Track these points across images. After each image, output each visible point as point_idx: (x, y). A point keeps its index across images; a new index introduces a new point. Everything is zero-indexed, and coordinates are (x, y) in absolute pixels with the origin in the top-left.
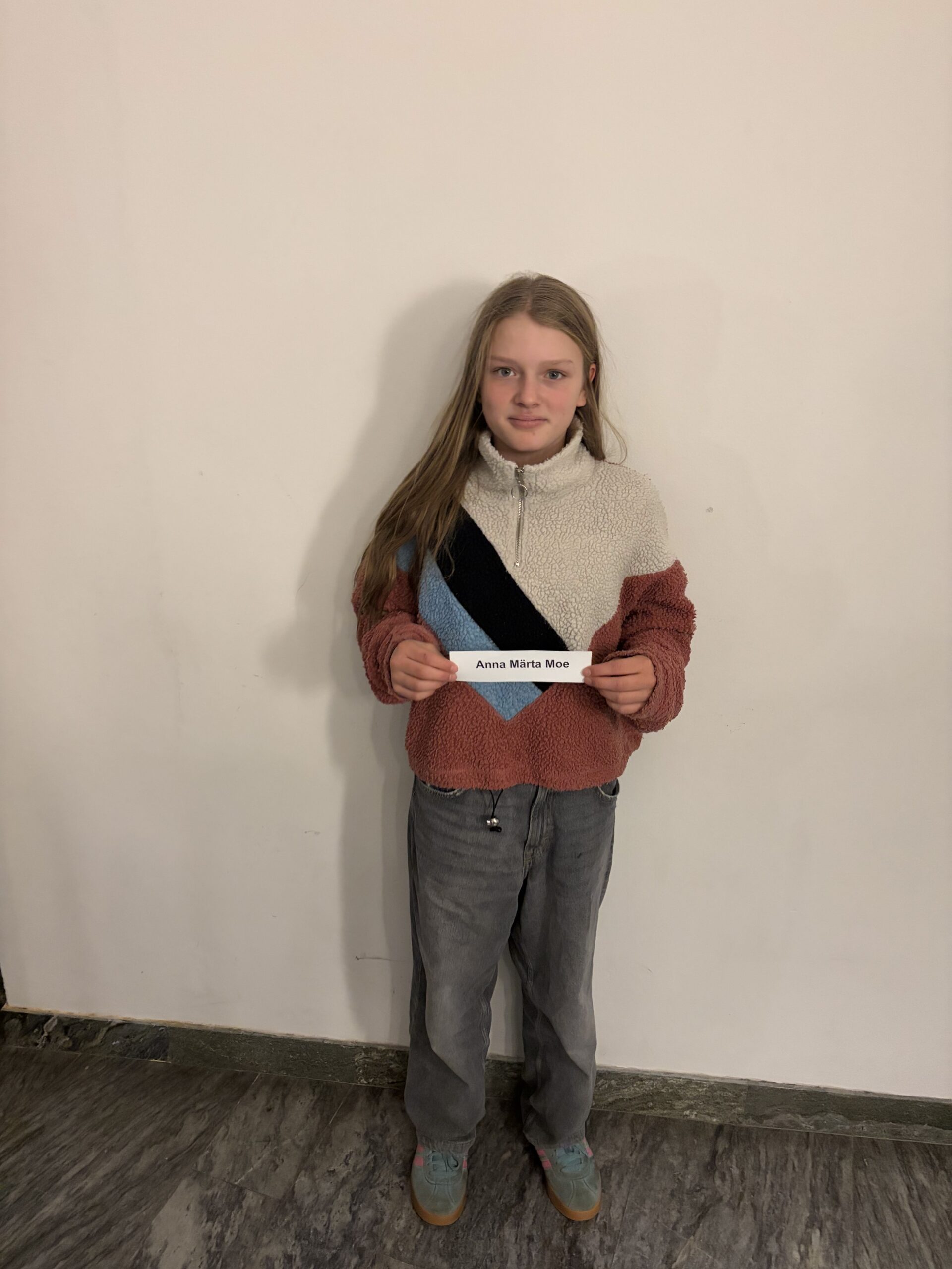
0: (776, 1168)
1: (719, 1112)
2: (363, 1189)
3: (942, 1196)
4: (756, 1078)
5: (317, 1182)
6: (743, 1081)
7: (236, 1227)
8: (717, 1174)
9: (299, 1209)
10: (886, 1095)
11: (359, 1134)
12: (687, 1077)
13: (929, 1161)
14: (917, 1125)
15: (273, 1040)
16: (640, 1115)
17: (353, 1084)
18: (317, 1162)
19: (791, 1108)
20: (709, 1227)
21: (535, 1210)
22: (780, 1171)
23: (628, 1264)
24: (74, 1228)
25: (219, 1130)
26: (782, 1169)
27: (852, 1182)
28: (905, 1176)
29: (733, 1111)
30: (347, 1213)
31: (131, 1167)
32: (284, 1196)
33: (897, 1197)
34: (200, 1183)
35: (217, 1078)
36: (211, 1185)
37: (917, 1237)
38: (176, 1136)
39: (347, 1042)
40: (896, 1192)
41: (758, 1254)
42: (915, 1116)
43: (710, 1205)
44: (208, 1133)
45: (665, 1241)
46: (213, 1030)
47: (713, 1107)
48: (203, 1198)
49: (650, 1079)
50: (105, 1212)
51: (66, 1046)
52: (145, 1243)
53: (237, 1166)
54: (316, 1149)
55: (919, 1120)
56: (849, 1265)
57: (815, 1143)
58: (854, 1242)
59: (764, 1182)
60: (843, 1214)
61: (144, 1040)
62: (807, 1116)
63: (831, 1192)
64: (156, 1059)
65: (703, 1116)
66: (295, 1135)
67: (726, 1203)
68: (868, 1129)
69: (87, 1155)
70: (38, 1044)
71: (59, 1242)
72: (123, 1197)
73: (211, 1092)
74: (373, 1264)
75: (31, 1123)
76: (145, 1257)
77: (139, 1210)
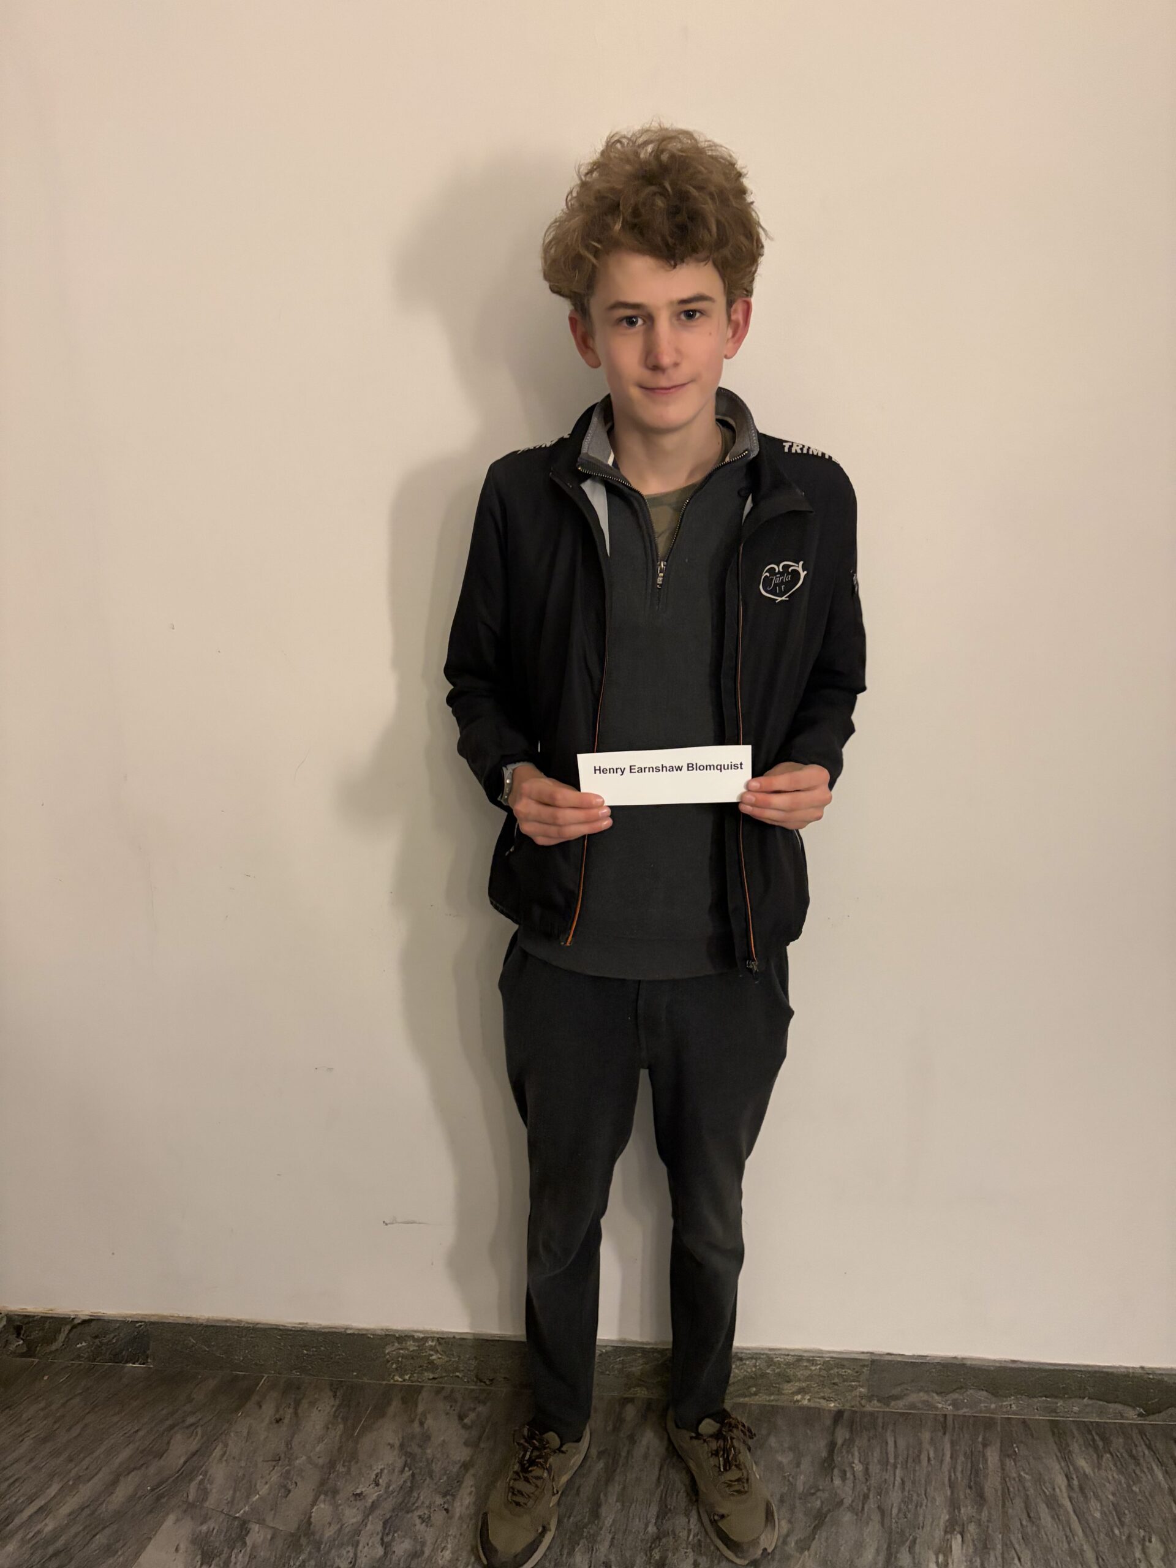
0: (907, 1462)
1: (837, 1395)
2: (397, 1515)
3: (1108, 1485)
4: (880, 1350)
5: (340, 1508)
6: (862, 1355)
8: (836, 1471)
9: (318, 1545)
10: (1036, 1363)
11: (392, 1446)
12: (796, 1354)
13: (1091, 1443)
14: (1079, 1400)
15: (281, 1332)
16: (740, 1403)
17: (384, 1383)
18: (339, 1483)
19: (924, 1385)
20: (827, 1539)
21: (613, 1530)
22: (913, 1465)
25: (215, 1449)
26: (914, 1461)
27: (1000, 1474)
28: (1063, 1464)
29: (854, 1393)
30: (379, 1546)
31: (104, 1500)
32: (298, 1528)
33: (1054, 1489)
34: (192, 1518)
35: (212, 1383)
36: (205, 1520)
37: (1078, 1537)
38: (160, 1458)
39: (375, 1330)
40: (1052, 1483)
42: (1074, 1389)
43: (829, 1511)
44: (200, 1454)
46: (204, 1324)
47: (830, 1388)
48: (195, 1536)
49: (752, 1358)
50: (71, 1559)
51: (19, 1351)
53: (238, 1494)
54: (338, 1467)
55: (1078, 1393)
57: (954, 1428)
58: (1003, 1546)
59: (893, 1479)
60: (990, 1513)
61: (117, 1341)
62: (943, 1394)
63: (974, 1489)
64: (134, 1364)
65: (818, 1400)
66: (311, 1452)
67: (848, 1508)
68: (1017, 1407)
69: (47, 1488)
72: (93, 1539)
73: (205, 1401)
77: (115, 1554)
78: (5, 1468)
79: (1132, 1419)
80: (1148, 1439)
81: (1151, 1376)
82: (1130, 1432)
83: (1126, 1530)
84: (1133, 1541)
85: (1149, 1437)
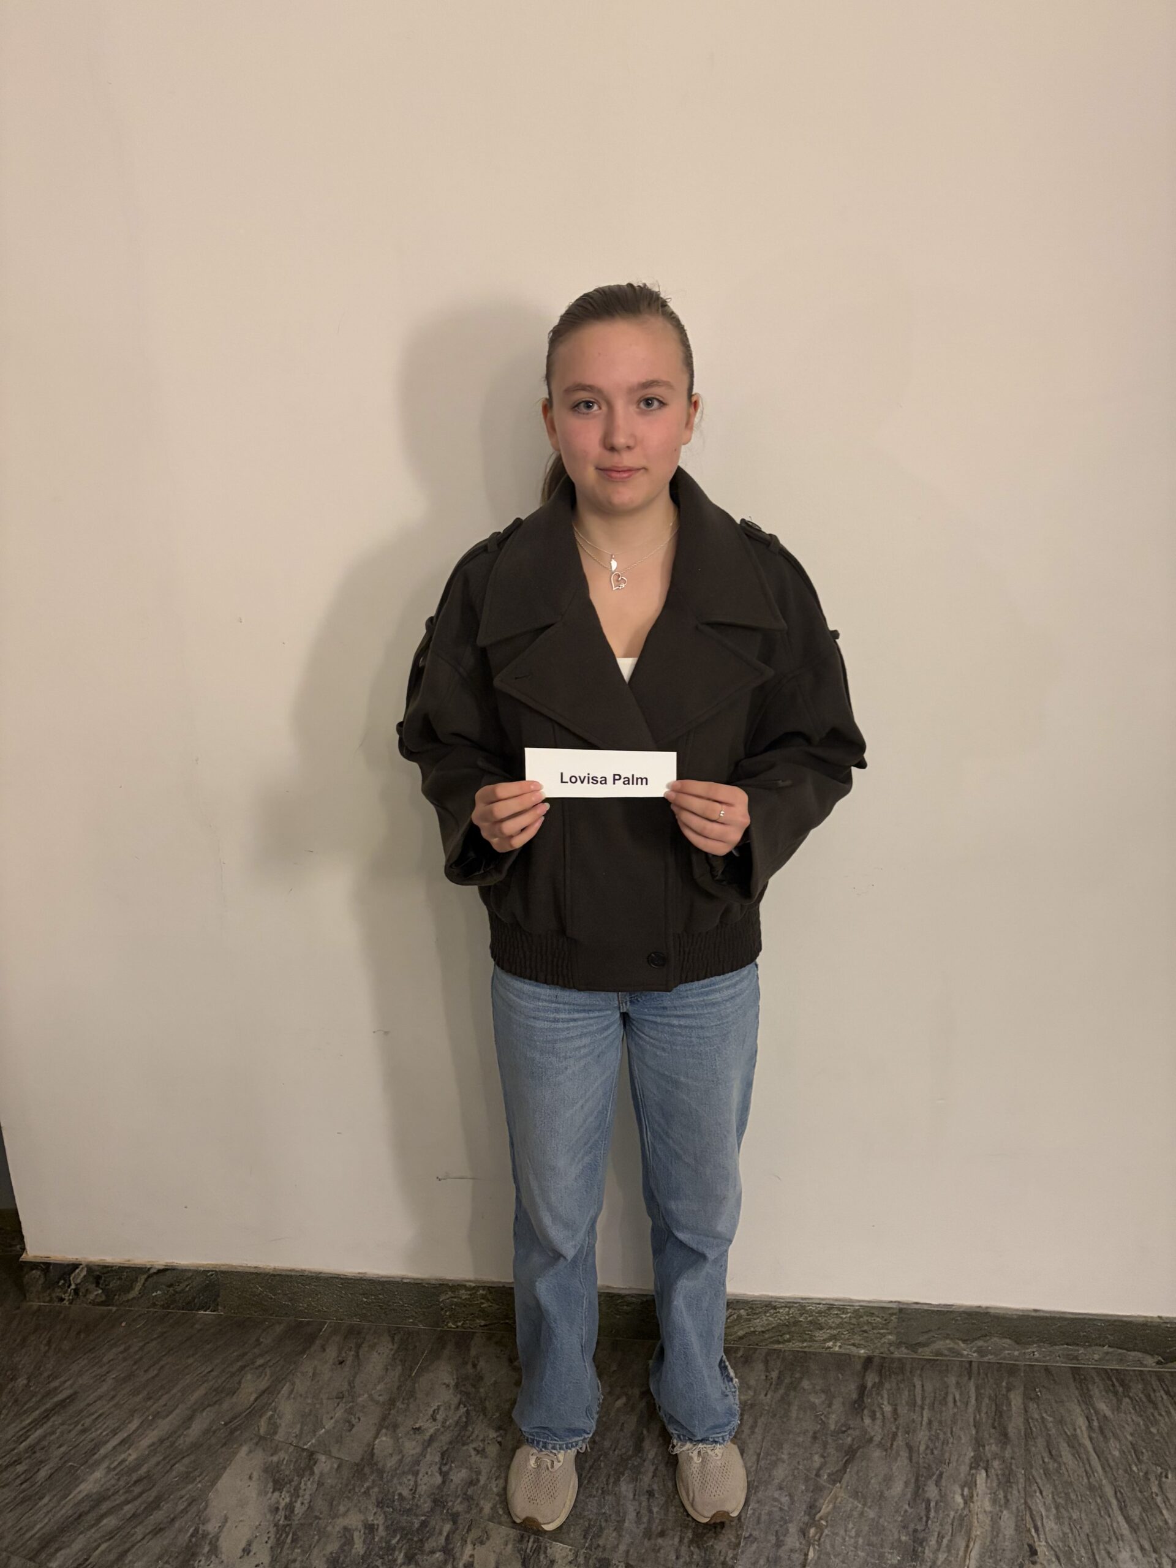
0: (934, 1403)
1: (867, 1341)
2: (454, 1447)
3: (1126, 1426)
4: (909, 1299)
5: (400, 1441)
6: (893, 1304)
7: (307, 1497)
8: (866, 1412)
9: (381, 1472)
10: (1058, 1312)
11: (448, 1386)
12: (828, 1302)
13: (1111, 1388)
14: (1097, 1348)
15: (342, 1281)
16: (775, 1350)
17: (439, 1329)
18: (399, 1419)
19: (949, 1333)
20: (857, 1473)
21: (656, 1462)
22: (940, 1406)
23: (764, 1518)
24: (117, 1505)
25: (282, 1388)
26: (940, 1403)
27: (1022, 1416)
28: (1084, 1407)
29: (883, 1340)
30: (437, 1475)
31: (182, 1434)
32: (362, 1459)
33: (1075, 1430)
34: (264, 1450)
35: (279, 1329)
36: (276, 1451)
37: (1097, 1472)
38: (233, 1396)
39: (430, 1280)
40: (1073, 1424)
41: (915, 1500)
42: (1094, 1336)
43: (859, 1448)
44: (270, 1391)
45: (807, 1490)
46: (271, 1273)
47: (860, 1335)
48: (267, 1465)
49: (786, 1307)
50: (153, 1486)
51: (99, 1300)
52: (201, 1518)
53: (305, 1428)
54: (398, 1404)
55: (1098, 1341)
56: (1020, 1508)
57: (979, 1373)
58: (1025, 1481)
59: (920, 1419)
60: (1013, 1452)
61: (192, 1288)
62: (969, 1342)
63: (998, 1428)
64: (205, 1311)
65: (849, 1347)
66: (373, 1389)
67: (877, 1445)
68: (1039, 1354)
69: (129, 1423)
70: (64, 1299)
71: (100, 1522)
72: (174, 1467)
73: (272, 1345)
74: (469, 1530)
75: (61, 1389)
76: (203, 1534)
77: (192, 1482)
78: (89, 1405)
79: (1152, 1367)
80: (1166, 1385)
81: (1169, 1325)
82: (1149, 1378)
84: (1150, 1477)
85: (1167, 1383)
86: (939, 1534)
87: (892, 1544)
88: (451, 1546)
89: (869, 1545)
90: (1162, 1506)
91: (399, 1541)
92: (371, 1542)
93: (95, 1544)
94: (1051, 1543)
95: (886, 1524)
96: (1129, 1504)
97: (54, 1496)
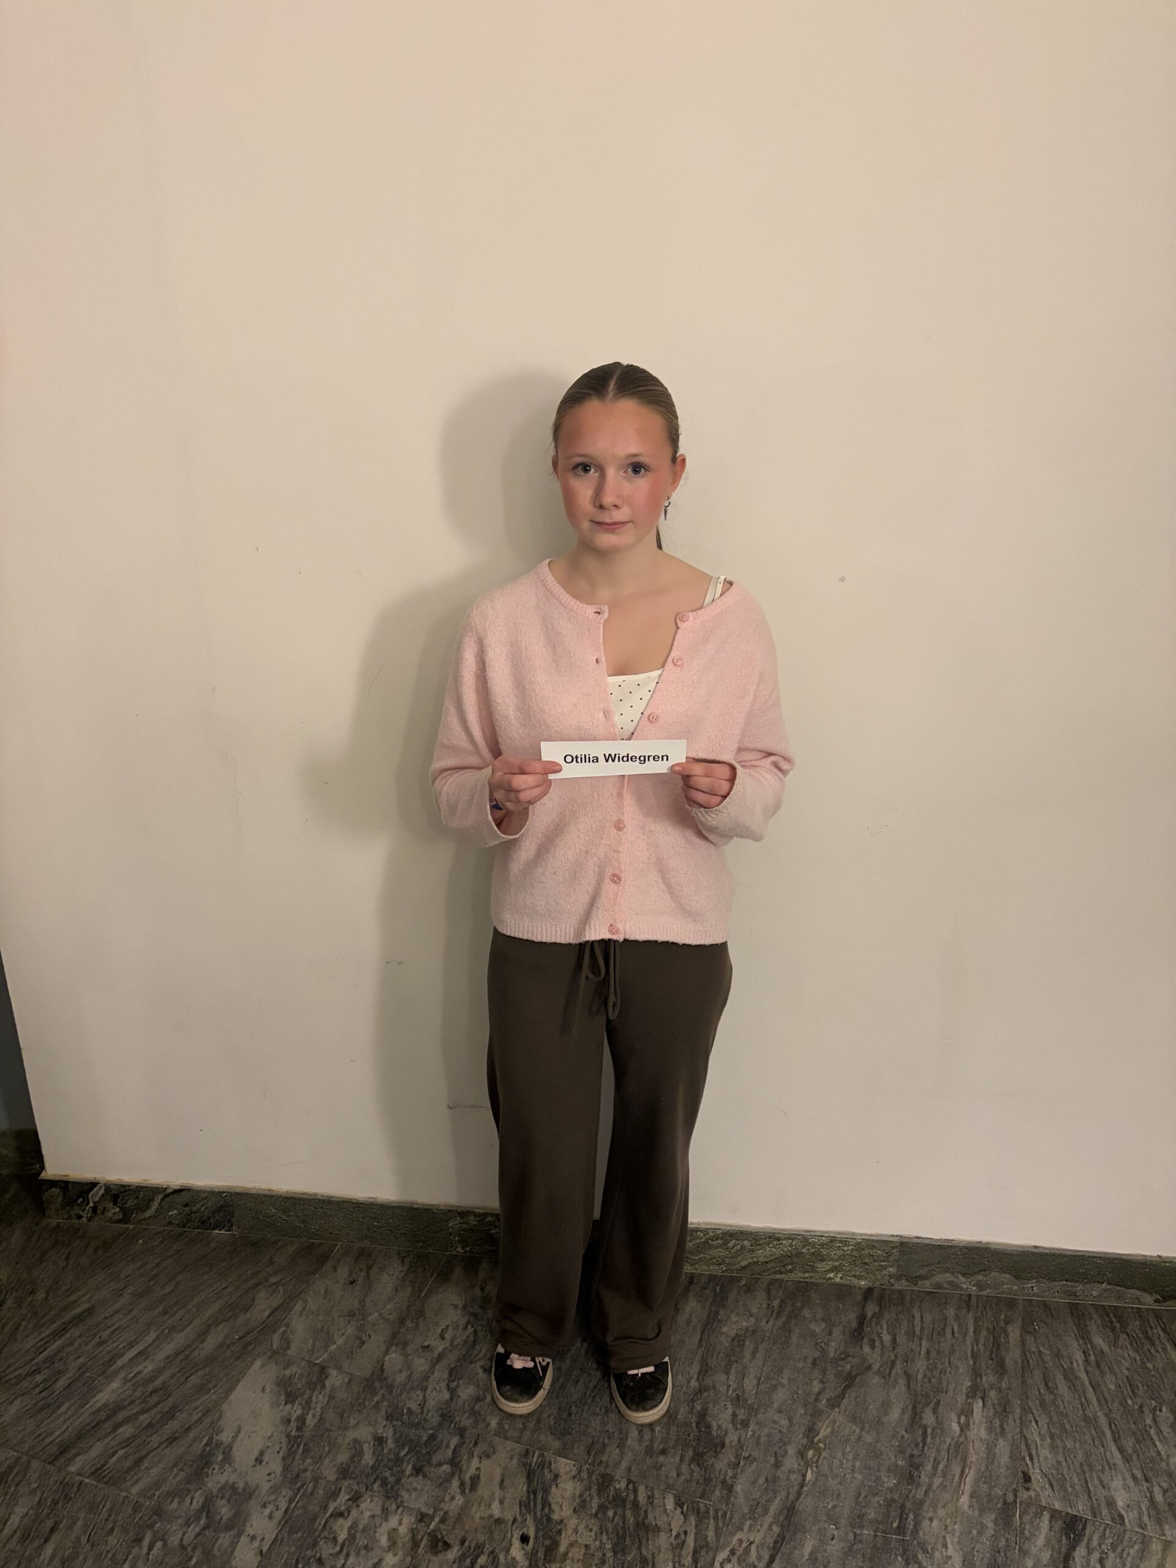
0: (932, 1333)
1: (868, 1273)
2: (461, 1365)
3: (1123, 1361)
4: (910, 1234)
5: (410, 1358)
6: (895, 1238)
7: (318, 1409)
8: (865, 1340)
9: (390, 1388)
10: (1058, 1249)
11: (456, 1307)
12: (831, 1235)
13: (1109, 1324)
14: (1098, 1285)
15: (354, 1206)
16: (777, 1280)
17: (448, 1253)
18: (409, 1337)
19: (950, 1267)
20: (856, 1398)
22: (938, 1337)
23: (763, 1439)
24: (134, 1414)
25: (295, 1305)
26: (939, 1334)
27: (1020, 1348)
28: (1080, 1341)
29: (884, 1272)
30: (445, 1391)
31: (197, 1347)
32: (372, 1374)
33: (1072, 1363)
34: (276, 1363)
35: (291, 1249)
36: (288, 1365)
37: (1093, 1406)
38: (246, 1312)
39: (439, 1206)
40: (1070, 1358)
41: (912, 1426)
42: (1093, 1274)
43: (858, 1373)
44: (283, 1308)
45: (806, 1414)
46: (284, 1195)
47: (861, 1267)
48: (280, 1379)
49: (789, 1239)
50: (169, 1396)
51: (116, 1218)
52: (215, 1428)
53: (317, 1344)
54: (407, 1323)
55: (1097, 1279)
56: (1016, 1437)
57: (978, 1307)
58: (1021, 1411)
59: (918, 1348)
60: (1010, 1382)
61: (206, 1209)
62: (968, 1276)
63: (995, 1359)
64: (220, 1230)
65: (850, 1278)
66: (383, 1309)
67: (875, 1372)
68: (1038, 1289)
69: (146, 1336)
70: (82, 1217)
71: (118, 1429)
72: (188, 1380)
73: (284, 1264)
74: (476, 1444)
75: (78, 1303)
76: (216, 1444)
77: (208, 1393)
78: (106, 1318)
79: (1149, 1305)
80: (1163, 1323)
81: (1168, 1265)
82: (1146, 1316)
83: (1139, 1400)
84: (1144, 1410)
85: (1164, 1320)
86: (934, 1462)
87: (889, 1469)
88: (459, 1459)
89: (865, 1468)
90: (1155, 1437)
91: (406, 1455)
92: (379, 1455)
93: (112, 1451)
94: (1044, 1471)
95: (883, 1448)
96: (1122, 1436)
97: (72, 1405)
